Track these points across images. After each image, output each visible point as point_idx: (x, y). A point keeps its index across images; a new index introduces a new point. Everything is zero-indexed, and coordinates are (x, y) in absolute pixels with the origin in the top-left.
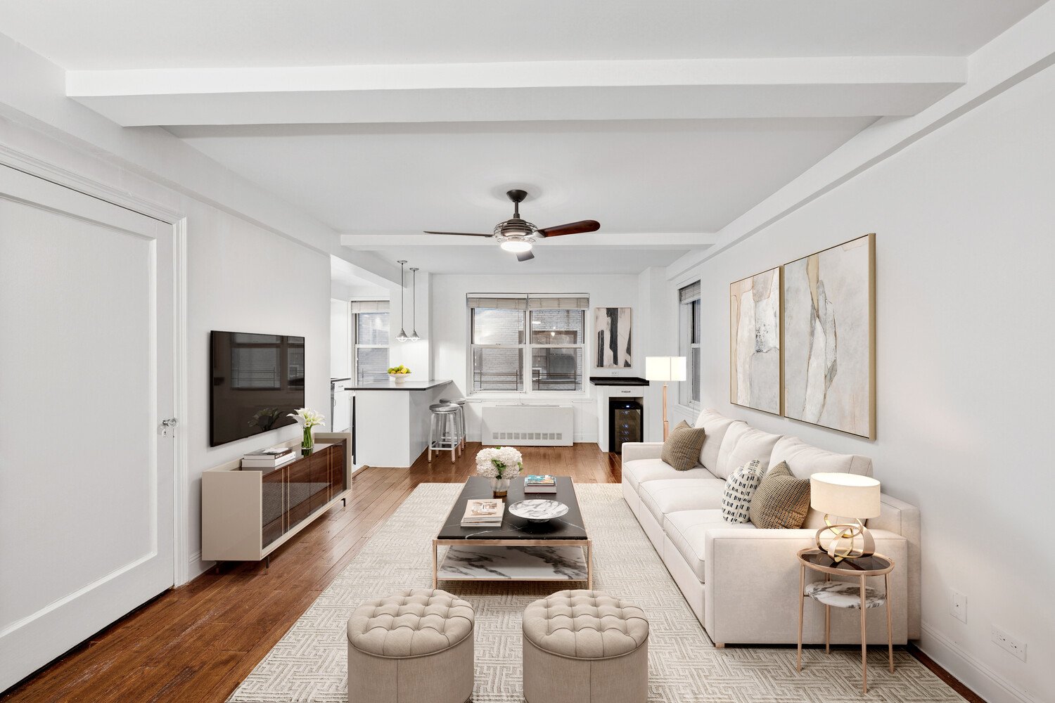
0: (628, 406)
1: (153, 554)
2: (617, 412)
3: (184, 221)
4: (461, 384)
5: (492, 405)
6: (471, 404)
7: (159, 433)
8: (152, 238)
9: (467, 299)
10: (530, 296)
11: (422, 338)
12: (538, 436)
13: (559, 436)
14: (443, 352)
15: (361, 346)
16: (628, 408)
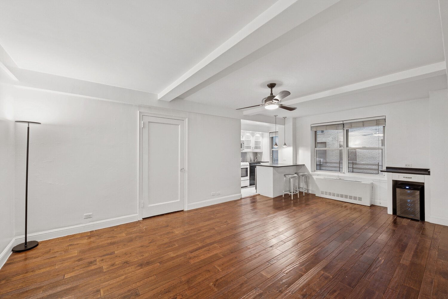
0: (407, 187)
1: (179, 200)
2: (398, 190)
3: (187, 119)
4: (308, 166)
5: (322, 177)
6: (313, 176)
7: (180, 171)
8: (179, 125)
9: (311, 127)
10: (344, 122)
11: (289, 146)
12: (346, 197)
13: (360, 199)
14: (301, 152)
15: (273, 149)
16: (407, 189)
